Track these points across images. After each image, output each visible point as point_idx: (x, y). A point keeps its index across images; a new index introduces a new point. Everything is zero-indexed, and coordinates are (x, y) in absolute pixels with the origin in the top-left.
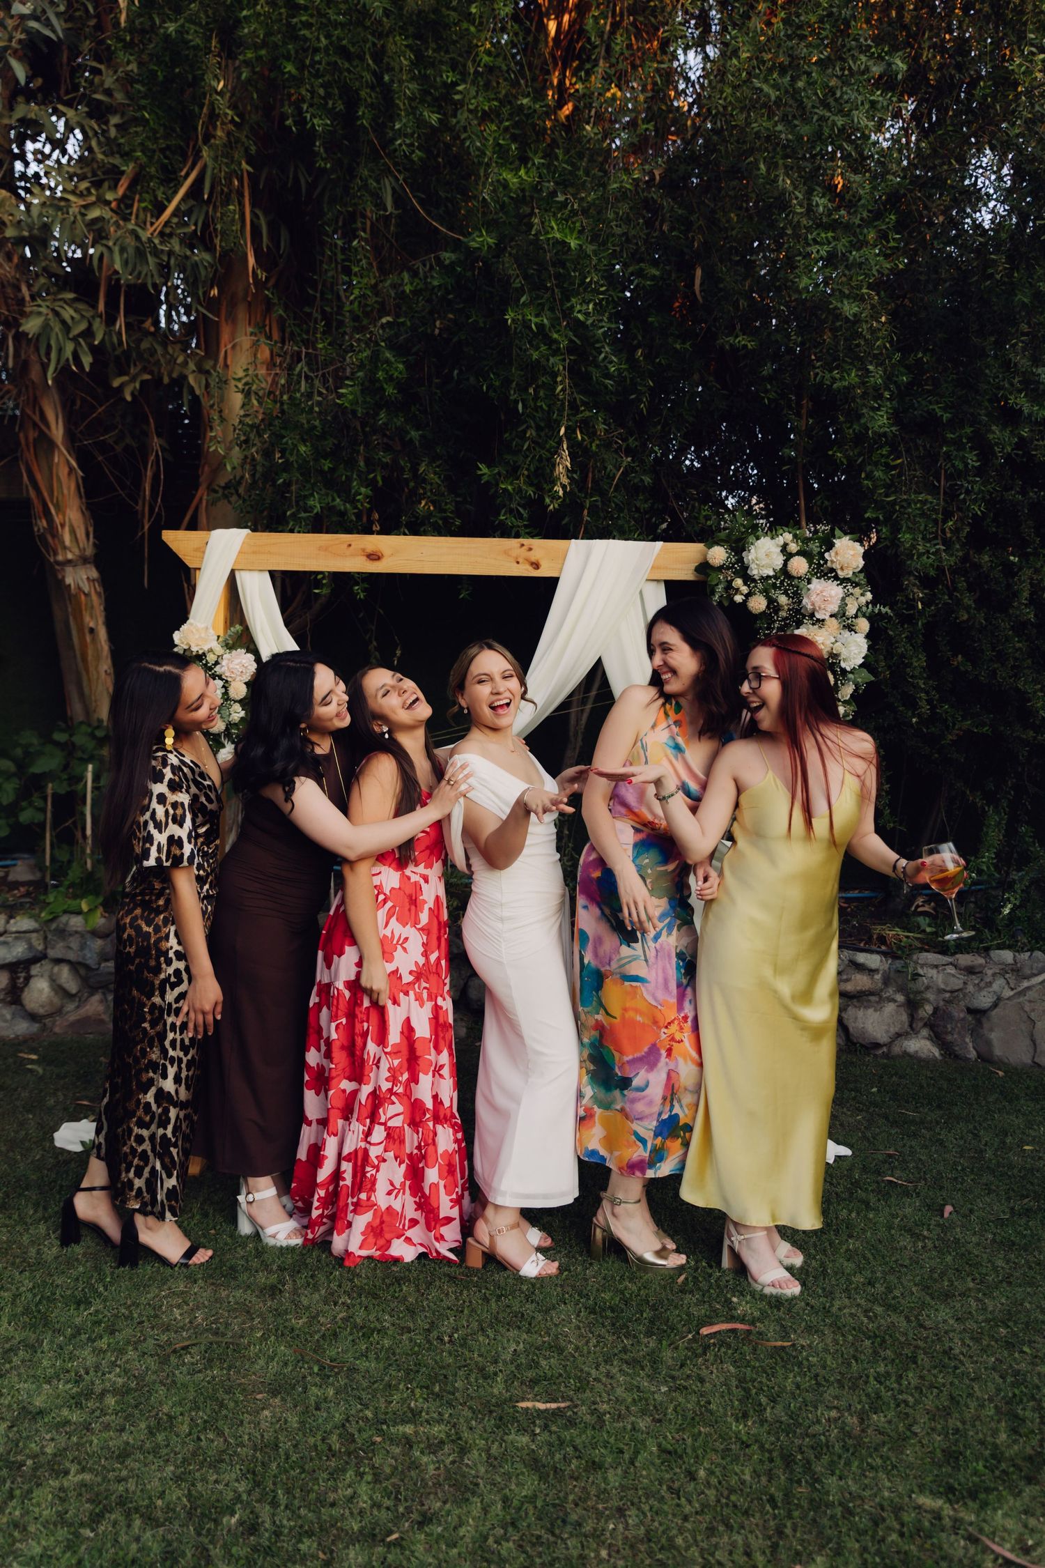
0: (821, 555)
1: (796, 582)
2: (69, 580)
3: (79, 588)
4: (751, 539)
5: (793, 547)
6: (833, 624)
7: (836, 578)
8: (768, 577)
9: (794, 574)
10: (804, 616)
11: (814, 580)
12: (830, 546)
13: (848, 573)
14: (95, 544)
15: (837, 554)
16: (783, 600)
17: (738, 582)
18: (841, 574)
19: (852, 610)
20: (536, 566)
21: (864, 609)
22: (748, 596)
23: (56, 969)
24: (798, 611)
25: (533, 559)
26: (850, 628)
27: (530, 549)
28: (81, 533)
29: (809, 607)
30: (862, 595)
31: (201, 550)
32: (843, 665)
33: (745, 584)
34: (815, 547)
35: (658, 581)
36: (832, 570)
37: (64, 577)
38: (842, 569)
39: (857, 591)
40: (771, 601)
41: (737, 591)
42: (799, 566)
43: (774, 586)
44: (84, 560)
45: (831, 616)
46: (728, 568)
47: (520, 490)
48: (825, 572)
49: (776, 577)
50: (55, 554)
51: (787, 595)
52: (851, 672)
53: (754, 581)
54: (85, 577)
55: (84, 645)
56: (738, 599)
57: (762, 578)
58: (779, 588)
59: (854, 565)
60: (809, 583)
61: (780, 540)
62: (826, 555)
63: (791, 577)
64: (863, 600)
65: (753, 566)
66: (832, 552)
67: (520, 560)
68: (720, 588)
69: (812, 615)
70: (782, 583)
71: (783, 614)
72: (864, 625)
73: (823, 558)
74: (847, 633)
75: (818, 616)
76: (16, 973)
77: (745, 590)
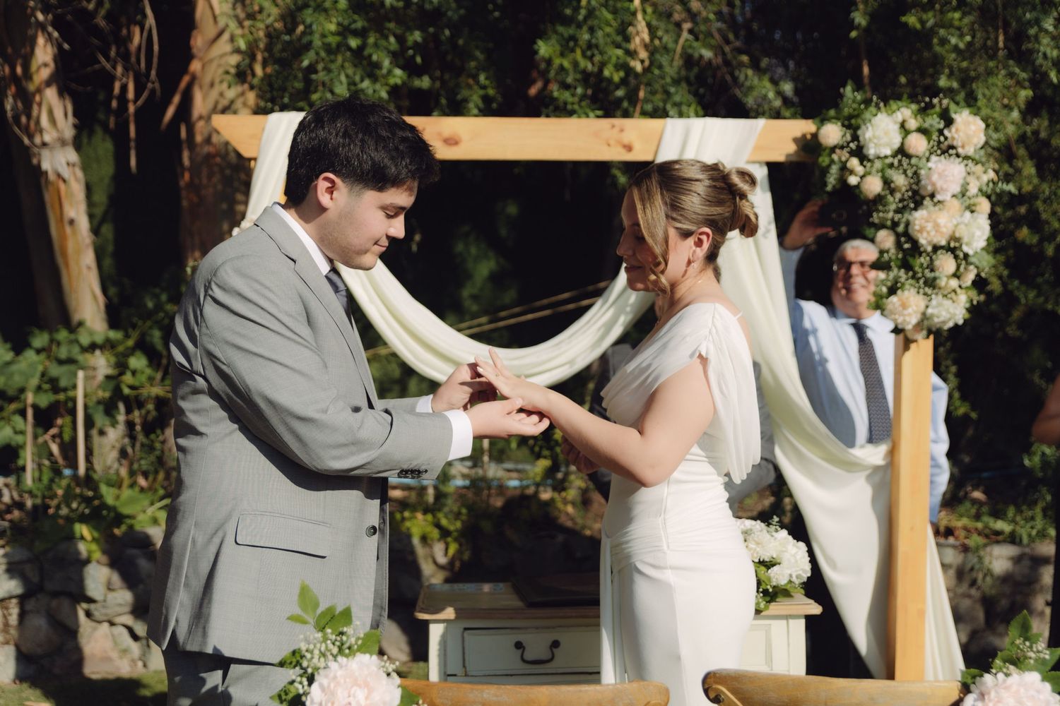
0: (941, 132)
1: (914, 161)
2: (46, 166)
3: (59, 176)
4: (867, 115)
5: (913, 124)
6: (956, 204)
7: (958, 156)
8: (886, 157)
9: (911, 151)
10: (923, 198)
11: (934, 158)
12: (949, 122)
13: (970, 151)
14: (75, 126)
15: (957, 130)
16: (900, 180)
17: (854, 163)
18: (960, 150)
19: (973, 189)
20: (629, 148)
21: (985, 188)
22: (862, 177)
23: (54, 603)
24: (915, 193)
25: (626, 141)
26: (971, 209)
27: (622, 130)
28: (59, 113)
29: (930, 188)
30: (985, 172)
31: (258, 136)
32: (965, 248)
33: (862, 163)
34: (934, 122)
35: (760, 163)
36: (952, 147)
37: (39, 162)
38: (963, 147)
39: (979, 168)
40: (887, 182)
41: (852, 172)
42: (918, 144)
43: (891, 166)
44: (63, 143)
45: (954, 196)
46: (842, 148)
47: (575, 64)
48: (947, 150)
49: (894, 156)
50: (31, 137)
51: (906, 176)
52: (973, 256)
53: (869, 160)
54: (64, 162)
55: (63, 237)
56: (853, 180)
57: (879, 158)
58: (897, 168)
59: (975, 140)
60: (928, 160)
61: (899, 116)
62: (946, 132)
63: (909, 157)
64: (985, 178)
65: (871, 145)
66: (953, 129)
67: (612, 142)
68: (834, 169)
69: (932, 196)
70: (900, 161)
71: (898, 196)
72: (985, 206)
73: (943, 134)
74: (968, 214)
75: (938, 197)
76: (7, 608)
77: (860, 169)
